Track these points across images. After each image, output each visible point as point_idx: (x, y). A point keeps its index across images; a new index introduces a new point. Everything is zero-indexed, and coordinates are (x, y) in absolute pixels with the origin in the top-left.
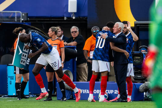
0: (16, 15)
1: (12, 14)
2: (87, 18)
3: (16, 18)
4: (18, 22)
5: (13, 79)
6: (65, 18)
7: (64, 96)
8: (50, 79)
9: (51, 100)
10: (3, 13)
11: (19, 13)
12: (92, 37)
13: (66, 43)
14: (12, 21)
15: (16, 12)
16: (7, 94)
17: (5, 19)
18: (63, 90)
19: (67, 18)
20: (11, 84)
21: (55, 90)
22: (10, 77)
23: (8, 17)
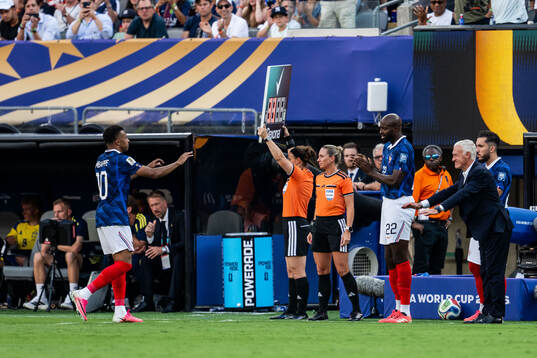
0: (243, 118)
1: (235, 115)
2: (411, 125)
3: (243, 124)
4: (249, 135)
5: (236, 269)
6: (360, 126)
7: (356, 309)
8: (323, 269)
9: (326, 318)
10: (213, 112)
11: (251, 113)
12: (424, 171)
13: (360, 184)
14: (235, 132)
15: (243, 110)
16: (222, 305)
17: (217, 128)
18: (352, 294)
19: (364, 124)
20: (231, 280)
21: (336, 294)
22: (230, 264)
23: (224, 123)
